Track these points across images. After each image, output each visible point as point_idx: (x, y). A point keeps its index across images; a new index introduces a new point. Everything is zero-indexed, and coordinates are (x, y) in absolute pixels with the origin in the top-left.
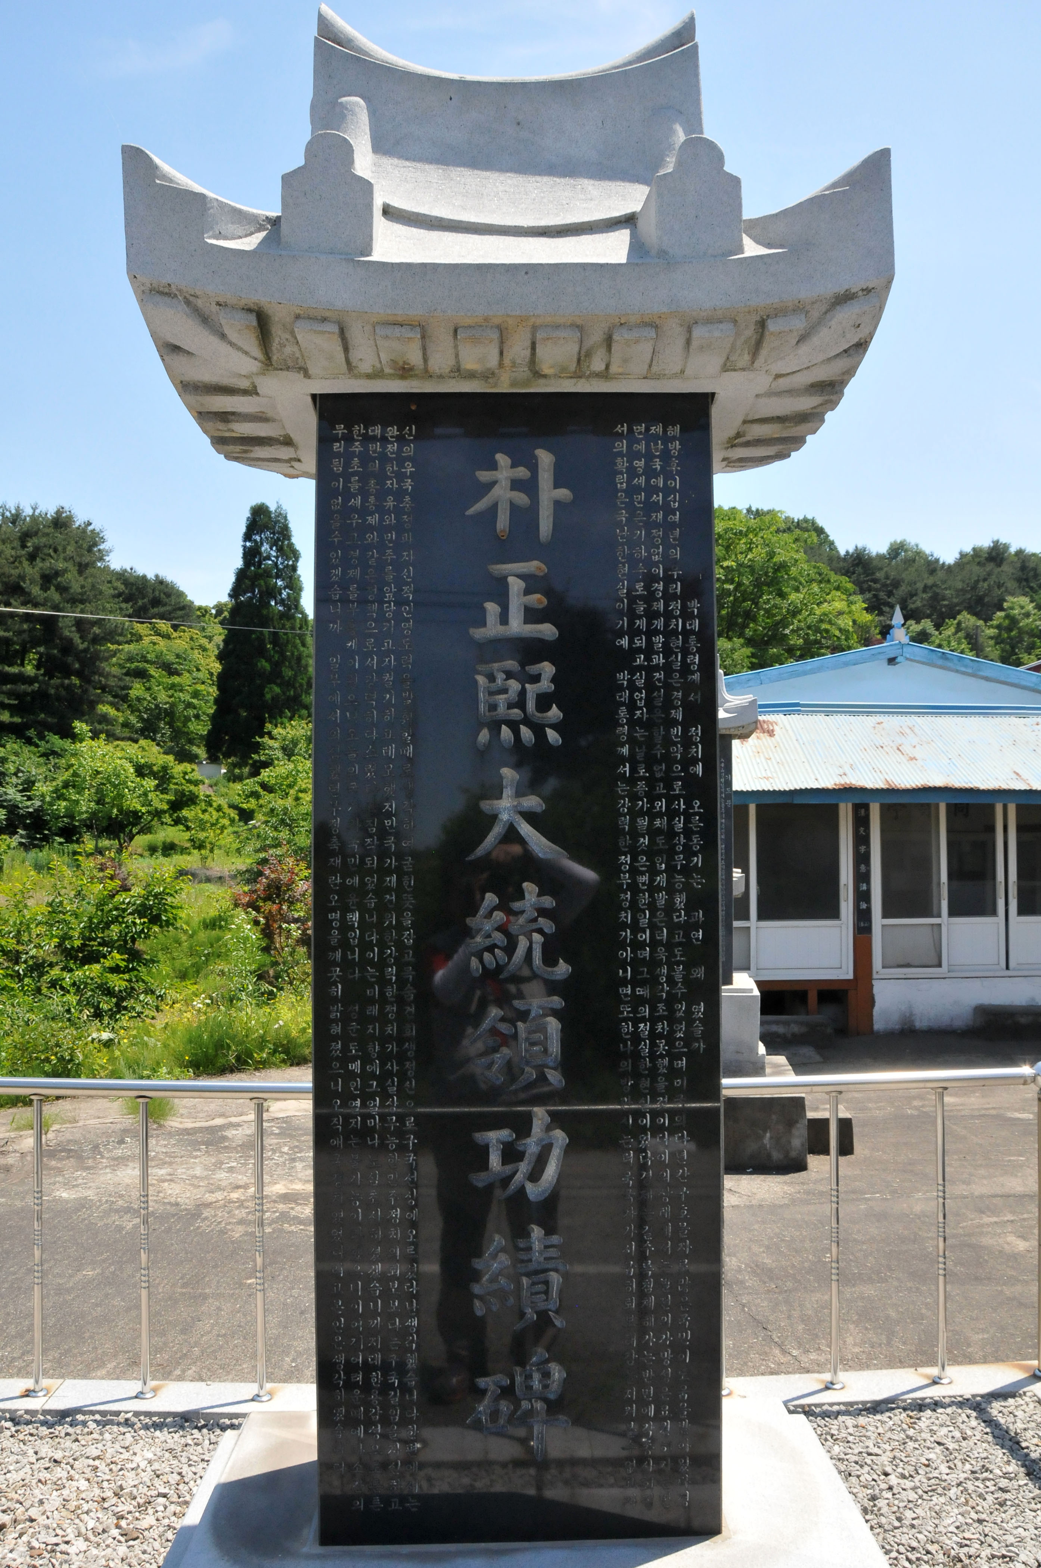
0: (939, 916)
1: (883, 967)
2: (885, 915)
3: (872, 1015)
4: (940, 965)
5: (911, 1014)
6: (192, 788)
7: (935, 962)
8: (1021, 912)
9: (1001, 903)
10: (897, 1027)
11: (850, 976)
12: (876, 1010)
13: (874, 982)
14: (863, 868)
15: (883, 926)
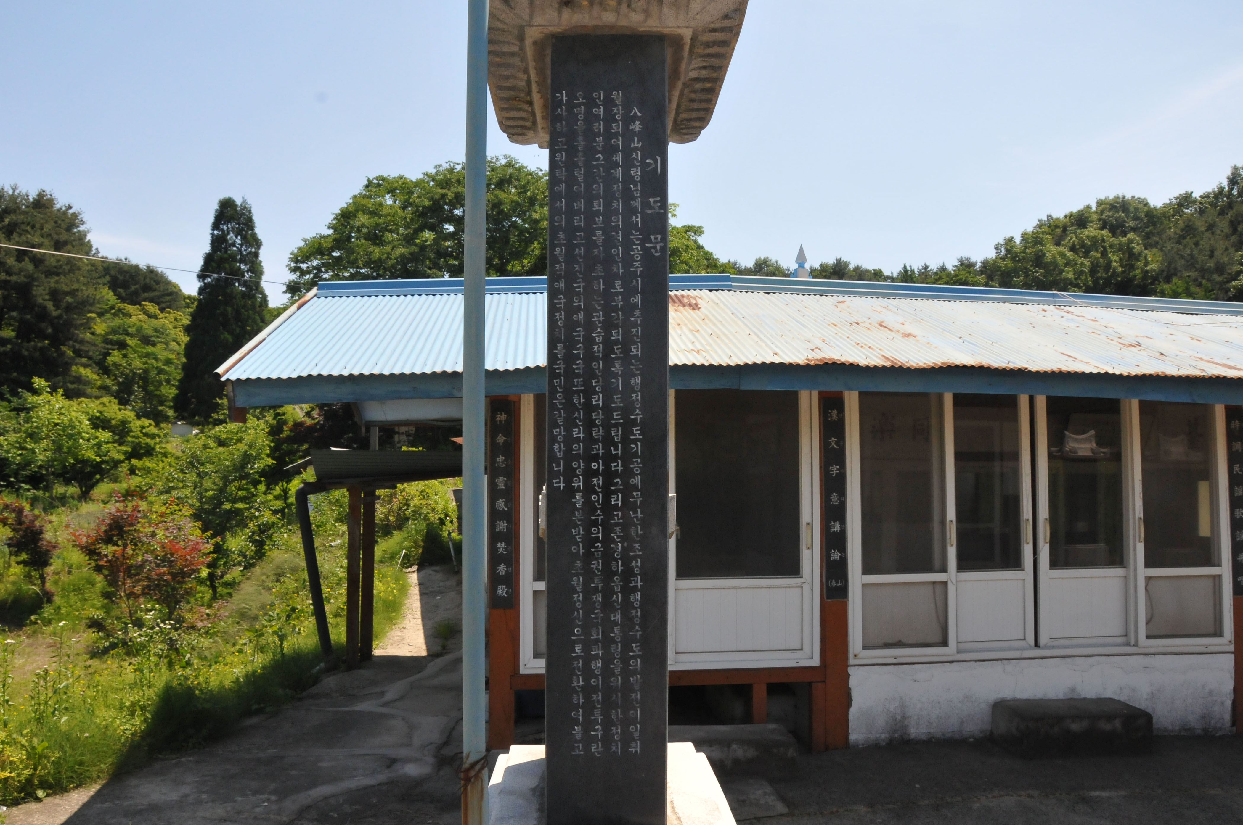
0: (944, 570)
1: (864, 648)
2: (867, 570)
3: (847, 721)
4: (944, 643)
5: (904, 717)
6: (148, 440)
7: (938, 638)
8: (1054, 564)
9: (1027, 550)
10: (883, 736)
11: (816, 662)
12: (853, 712)
13: (851, 670)
14: (835, 497)
15: (864, 585)
